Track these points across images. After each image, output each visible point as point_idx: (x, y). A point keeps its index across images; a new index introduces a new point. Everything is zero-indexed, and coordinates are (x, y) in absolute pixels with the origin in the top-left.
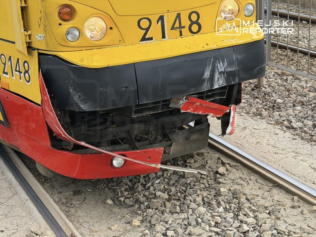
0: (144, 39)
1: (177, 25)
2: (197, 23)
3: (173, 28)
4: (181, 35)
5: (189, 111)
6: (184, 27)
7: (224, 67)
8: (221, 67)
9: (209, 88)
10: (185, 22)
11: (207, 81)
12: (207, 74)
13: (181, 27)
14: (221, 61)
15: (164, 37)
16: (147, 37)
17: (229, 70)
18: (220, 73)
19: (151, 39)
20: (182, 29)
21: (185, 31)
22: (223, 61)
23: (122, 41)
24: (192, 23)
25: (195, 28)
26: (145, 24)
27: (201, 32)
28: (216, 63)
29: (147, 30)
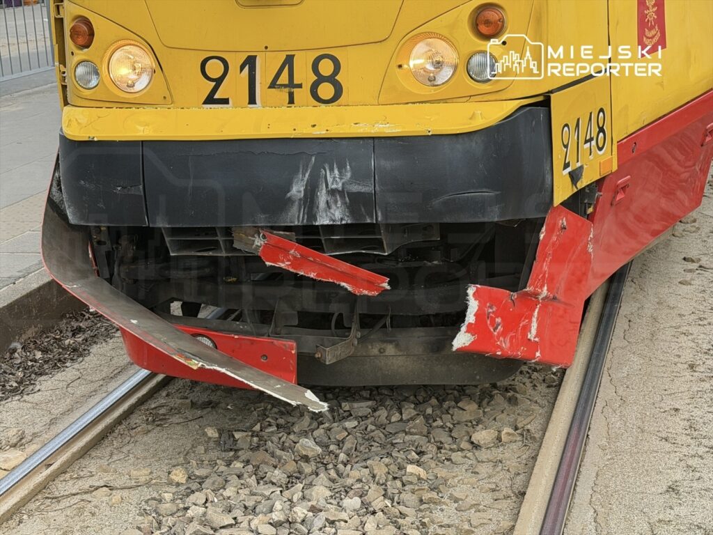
0: (210, 100)
1: (284, 79)
2: (332, 79)
3: (273, 85)
4: (291, 101)
5: (282, 265)
6: (300, 86)
7: (343, 181)
8: (334, 179)
9: (303, 219)
10: (304, 75)
11: (297, 203)
12: (297, 190)
13: (292, 84)
14: (335, 166)
15: (252, 100)
16: (216, 96)
17: (355, 188)
18: (332, 192)
19: (225, 101)
20: (296, 91)
21: (302, 95)
22: (341, 168)
23: (168, 100)
24: (321, 79)
25: (326, 90)
26: (215, 69)
27: (342, 100)
28: (322, 170)
29: (219, 81)
